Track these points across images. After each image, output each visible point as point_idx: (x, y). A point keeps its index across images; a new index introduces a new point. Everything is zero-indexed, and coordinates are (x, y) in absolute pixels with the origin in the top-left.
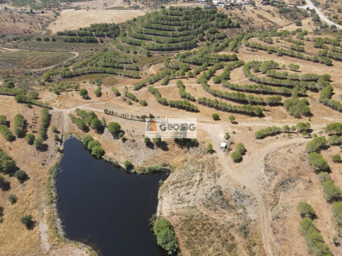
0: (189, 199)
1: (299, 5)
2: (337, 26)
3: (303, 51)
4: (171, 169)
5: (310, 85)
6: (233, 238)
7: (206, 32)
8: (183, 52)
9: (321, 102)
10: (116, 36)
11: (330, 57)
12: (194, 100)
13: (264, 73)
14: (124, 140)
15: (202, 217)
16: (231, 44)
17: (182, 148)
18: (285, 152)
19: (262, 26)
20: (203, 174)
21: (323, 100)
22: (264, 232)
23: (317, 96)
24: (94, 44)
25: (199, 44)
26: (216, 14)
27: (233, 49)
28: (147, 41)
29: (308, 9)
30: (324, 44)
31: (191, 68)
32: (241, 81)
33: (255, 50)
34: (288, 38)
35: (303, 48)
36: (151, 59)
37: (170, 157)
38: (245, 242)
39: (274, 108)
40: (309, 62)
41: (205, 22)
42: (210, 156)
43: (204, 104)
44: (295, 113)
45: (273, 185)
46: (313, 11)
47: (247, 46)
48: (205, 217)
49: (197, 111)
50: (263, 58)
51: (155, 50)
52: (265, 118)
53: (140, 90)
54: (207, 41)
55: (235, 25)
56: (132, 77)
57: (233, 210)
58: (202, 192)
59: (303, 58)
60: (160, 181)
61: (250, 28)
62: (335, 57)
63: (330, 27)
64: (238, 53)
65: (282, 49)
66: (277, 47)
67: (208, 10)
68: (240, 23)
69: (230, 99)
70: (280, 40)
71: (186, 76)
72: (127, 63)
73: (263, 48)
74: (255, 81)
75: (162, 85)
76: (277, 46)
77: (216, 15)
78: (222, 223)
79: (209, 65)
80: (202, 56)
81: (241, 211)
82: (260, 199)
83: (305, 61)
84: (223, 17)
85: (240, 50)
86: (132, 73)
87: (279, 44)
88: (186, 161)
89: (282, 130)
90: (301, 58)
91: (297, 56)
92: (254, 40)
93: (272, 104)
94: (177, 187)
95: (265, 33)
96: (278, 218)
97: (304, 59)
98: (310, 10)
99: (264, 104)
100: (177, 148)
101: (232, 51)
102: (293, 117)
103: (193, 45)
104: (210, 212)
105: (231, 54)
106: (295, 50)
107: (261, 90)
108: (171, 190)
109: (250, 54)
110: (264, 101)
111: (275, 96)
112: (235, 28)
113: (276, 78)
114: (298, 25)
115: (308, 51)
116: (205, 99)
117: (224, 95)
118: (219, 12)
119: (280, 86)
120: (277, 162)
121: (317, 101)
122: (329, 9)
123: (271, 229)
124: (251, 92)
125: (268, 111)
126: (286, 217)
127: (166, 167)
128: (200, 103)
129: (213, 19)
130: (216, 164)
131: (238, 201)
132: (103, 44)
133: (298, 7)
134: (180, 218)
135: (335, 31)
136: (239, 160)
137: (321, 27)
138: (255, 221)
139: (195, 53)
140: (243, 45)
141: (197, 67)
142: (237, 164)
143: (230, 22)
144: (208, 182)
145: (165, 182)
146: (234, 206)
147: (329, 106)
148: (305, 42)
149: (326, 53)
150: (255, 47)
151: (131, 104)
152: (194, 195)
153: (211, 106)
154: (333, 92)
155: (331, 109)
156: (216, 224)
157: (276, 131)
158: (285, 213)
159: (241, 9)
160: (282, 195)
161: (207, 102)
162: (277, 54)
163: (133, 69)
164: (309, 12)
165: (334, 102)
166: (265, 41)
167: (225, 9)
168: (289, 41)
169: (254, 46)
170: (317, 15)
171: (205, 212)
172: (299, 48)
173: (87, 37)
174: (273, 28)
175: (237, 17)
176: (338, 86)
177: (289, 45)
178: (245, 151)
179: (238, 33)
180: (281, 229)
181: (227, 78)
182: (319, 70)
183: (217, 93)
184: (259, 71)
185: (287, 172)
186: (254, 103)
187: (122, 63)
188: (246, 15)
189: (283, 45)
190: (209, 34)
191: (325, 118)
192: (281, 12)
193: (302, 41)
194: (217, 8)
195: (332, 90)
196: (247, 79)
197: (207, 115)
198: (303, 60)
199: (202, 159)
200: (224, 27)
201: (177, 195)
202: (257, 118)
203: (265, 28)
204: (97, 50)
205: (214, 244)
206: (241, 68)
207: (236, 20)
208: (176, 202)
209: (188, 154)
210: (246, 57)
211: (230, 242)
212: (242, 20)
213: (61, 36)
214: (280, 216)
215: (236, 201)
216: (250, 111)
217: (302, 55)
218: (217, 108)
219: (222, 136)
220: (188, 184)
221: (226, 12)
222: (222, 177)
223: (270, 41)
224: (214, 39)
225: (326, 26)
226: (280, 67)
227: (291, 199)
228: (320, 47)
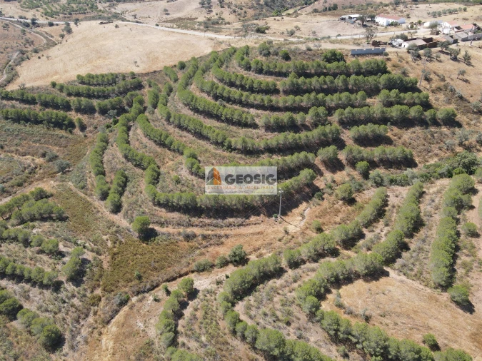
25: (321, 183)
26: (385, 76)
54: (348, 170)
55: (440, 115)
67: (361, 61)
68: (455, 107)
77: (383, 79)
103: (300, 192)
112: (438, 126)
129: (373, 91)
132: (81, 135)
143: (427, 106)
159: (455, 59)
167: (410, 58)
175: (446, 87)
194: (387, 54)
200: (405, 123)
207: (441, 96)
212: (461, 98)
213: (3, 102)
221: (415, 72)
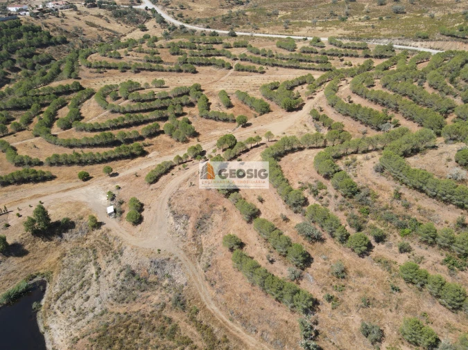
0: (92, 305)
1: (135, 5)
2: (186, 25)
3: (161, 62)
4: (45, 279)
5: (183, 100)
6: (170, 320)
7: (15, 56)
9: (202, 117)
11: (192, 63)
12: (41, 164)
13: (127, 98)
15: (121, 318)
16: (65, 68)
17: (51, 240)
18: (188, 188)
19: (99, 36)
20: (98, 261)
21: (203, 114)
22: (201, 291)
23: (195, 111)
25: (11, 77)
26: (21, 27)
27: (70, 74)
29: (146, 8)
30: (181, 49)
31: (13, 116)
32: (99, 116)
33: (102, 70)
34: (137, 48)
35: (160, 58)
37: (35, 261)
38: (185, 315)
39: (155, 139)
40: (173, 73)
41: (8, 41)
42: (97, 232)
43: (59, 164)
44: (181, 137)
45: (190, 232)
46: (153, 11)
47: (90, 67)
48: (125, 316)
49: (52, 178)
50: (116, 79)
52: (149, 156)
54: (24, 70)
55: (58, 40)
57: (156, 287)
58: (107, 286)
59: (164, 69)
60: (34, 305)
61: (83, 42)
62: (196, 62)
63: (179, 28)
64: (80, 79)
65: (136, 63)
66: (130, 62)
67: (5, 23)
68: (65, 36)
69: (96, 146)
70: (129, 53)
71: (10, 131)
73: (112, 66)
74: (119, 112)
76: (128, 60)
77: (21, 29)
78: (150, 309)
79: (43, 105)
80: (25, 95)
81: (167, 281)
82: (182, 256)
83: (168, 73)
84: (36, 30)
85: (81, 74)
87: (130, 57)
88: (65, 255)
89: (175, 163)
90: (162, 71)
91: (156, 68)
92: (96, 58)
93: (151, 136)
94: (66, 299)
95: (106, 46)
96: (209, 266)
97: (166, 71)
98: (150, 10)
99: (141, 138)
100: (41, 244)
101: (71, 78)
102: (180, 143)
104: (128, 306)
105: (71, 82)
106: (152, 61)
107: (131, 121)
108: (59, 307)
109: (97, 77)
110: (140, 134)
111: (151, 124)
112: (60, 44)
113: (143, 101)
114: (143, 31)
115: (167, 61)
116: (57, 156)
117: (84, 142)
118: (26, 23)
119: (151, 110)
120: (183, 204)
121: (198, 116)
122: (170, 6)
123: (207, 284)
124: (120, 127)
125: (150, 145)
126: (216, 261)
127: (35, 280)
128: (52, 164)
129: (20, 36)
130: (111, 239)
131: (159, 271)
133: (134, 7)
134: (90, 339)
135: (186, 32)
136: (138, 221)
137: (170, 29)
138: (186, 284)
139: (10, 92)
140: (83, 67)
141: (24, 112)
142: (139, 227)
143: (50, 37)
144: (110, 268)
145: (43, 302)
146: (156, 280)
147: (211, 118)
148: (160, 50)
149: (186, 60)
150: (101, 67)
152: (97, 296)
153: (71, 163)
154: (209, 102)
155: (214, 121)
156: (143, 316)
157: (168, 167)
158: (214, 257)
159: (58, 17)
160: (203, 238)
161: (62, 160)
162: (132, 70)
164: (149, 12)
165: (214, 112)
166: (111, 57)
167: (33, 19)
168: (140, 52)
169: (99, 65)
170: (160, 15)
171: (121, 309)
172: (155, 58)
174: (114, 37)
175: (57, 28)
176: (211, 94)
177: (142, 56)
178: (142, 205)
179: (69, 51)
180: (217, 277)
181: (79, 117)
182: (186, 81)
183: (72, 143)
184: (120, 98)
185: (199, 210)
186: (129, 141)
188: (69, 24)
189: (135, 58)
190: (22, 59)
191: (212, 133)
192: (116, 16)
193: (155, 49)
194: (19, 18)
195: (208, 100)
196: (107, 111)
197: (70, 178)
198: (165, 73)
199: (87, 242)
200: (42, 46)
201: (71, 310)
202: (140, 159)
203: (104, 38)
205: (151, 343)
206: (93, 99)
207: (57, 33)
208: (74, 320)
209: (63, 244)
210: (97, 83)
211: (169, 327)
212: (66, 32)
214: (210, 263)
215: (156, 273)
216: (128, 153)
217: (162, 67)
218: (81, 163)
219: (104, 198)
220: (82, 286)
221: (38, 23)
222: (126, 253)
223: (117, 56)
224: (34, 65)
225: (174, 28)
226: (142, 86)
227: (214, 239)
228: (178, 54)
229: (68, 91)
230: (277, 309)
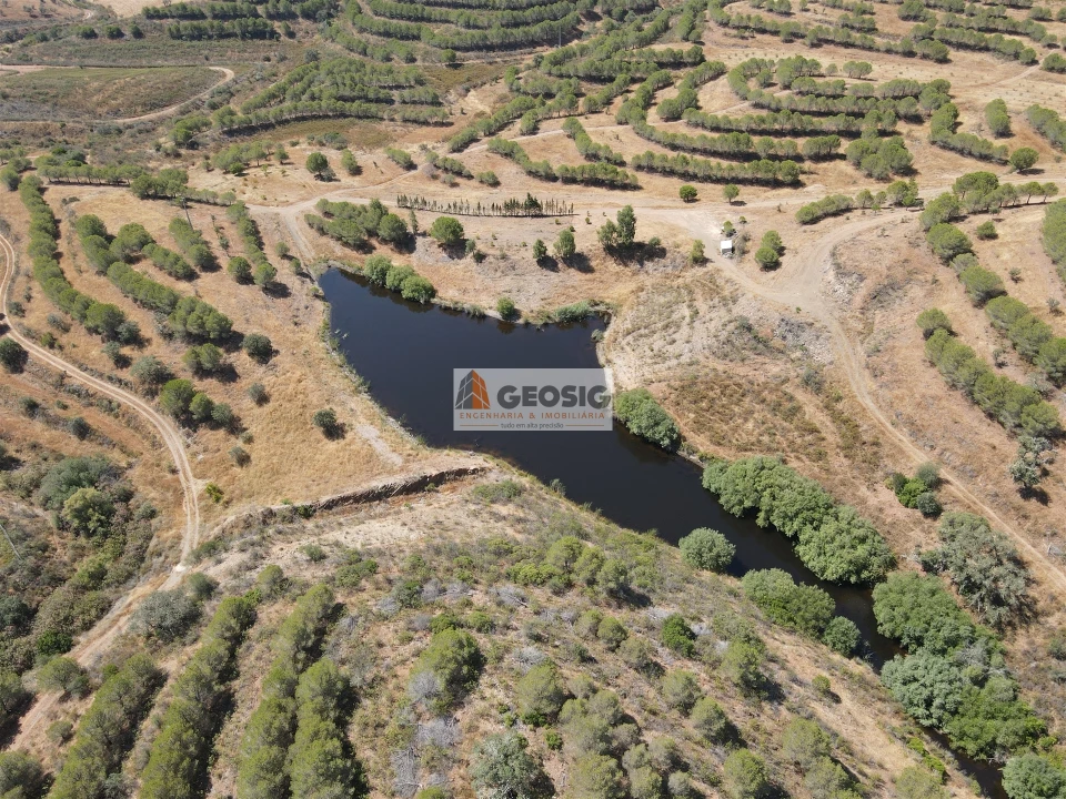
0: (677, 352)
3: (873, 30)
4: (610, 311)
5: (903, 107)
6: (791, 399)
8: (548, 52)
9: (934, 143)
10: (330, 16)
11: (943, 41)
12: (623, 163)
13: (787, 87)
14: (480, 258)
15: (717, 375)
16: (678, 23)
17: (626, 266)
18: (875, 238)
20: (695, 303)
21: (938, 138)
22: (854, 379)
23: (923, 132)
24: (267, 42)
25: (584, 28)
27: (687, 35)
28: (434, 25)
30: (925, 9)
31: (584, 90)
32: (729, 109)
33: (747, 34)
35: (873, 23)
36: (462, 74)
37: (601, 286)
38: (818, 400)
39: (824, 165)
40: (892, 57)
42: (699, 271)
43: (651, 170)
44: (877, 171)
45: (858, 301)
47: (725, 25)
48: (724, 376)
49: (636, 188)
50: (774, 52)
51: (467, 49)
52: (805, 189)
53: (466, 151)
54: (606, 19)
56: (426, 123)
57: (780, 356)
58: (705, 335)
59: (875, 47)
60: (595, 333)
62: (954, 40)
64: (703, 44)
65: (819, 29)
66: (806, 24)
69: (715, 154)
70: (809, 6)
71: (581, 109)
72: (398, 87)
73: (768, 28)
74: (768, 107)
75: (523, 134)
76: (804, 20)
78: (762, 379)
79: (634, 81)
80: (609, 58)
81: (798, 354)
82: (835, 327)
83: (881, 55)
85: (706, 36)
86: (425, 112)
87: (808, 14)
88: (642, 290)
89: (856, 204)
90: (870, 49)
91: (858, 43)
92: (741, 9)
93: (818, 158)
94: (641, 336)
96: (879, 351)
97: (878, 50)
99: (799, 158)
100: (612, 266)
101: (687, 40)
102: (872, 180)
103: (569, 33)
104: (731, 365)
105: (687, 47)
106: (853, 28)
107: (788, 126)
108: (628, 344)
109: (734, 45)
110: (799, 150)
111: (826, 138)
113: (820, 95)
115: (887, 30)
116: (651, 155)
117: (698, 145)
120: (861, 258)
121: (925, 141)
123: (867, 372)
124: (763, 133)
125: (812, 173)
126: (894, 347)
127: (597, 308)
128: (639, 168)
130: (720, 282)
131: (790, 336)
132: (295, 41)
134: (669, 386)
136: (771, 265)
138: (831, 363)
139: (583, 51)
140: (712, 24)
141: (601, 86)
142: (772, 274)
144: (713, 315)
145: (606, 334)
146: (782, 348)
147: (953, 149)
148: (877, 7)
149: (932, 33)
150: (746, 28)
151: (454, 185)
152: (688, 342)
153: (670, 173)
154: (959, 120)
155: (958, 156)
156: (752, 383)
157: (843, 207)
158: (891, 343)
160: (878, 316)
161: (657, 163)
162: (807, 41)
163: (422, 103)
165: (963, 138)
166: (771, 10)
168: (834, 7)
169: (744, 24)
171: (721, 366)
172: (863, 21)
173: (243, 20)
176: (967, 105)
177: (835, 15)
178: (783, 249)
180: (887, 367)
181: (694, 104)
182: (920, 73)
183: (678, 142)
184: (773, 85)
185: (885, 272)
186: (776, 157)
187: (384, 88)
189: (819, 17)
193: (868, 4)
195: (956, 116)
196: (747, 104)
197: (664, 194)
198: (875, 54)
199: (680, 280)
201: (646, 348)
202: (787, 190)
204: (283, 59)
205: (756, 415)
206: (723, 80)
208: (649, 361)
209: (642, 277)
210: (728, 53)
211: (788, 405)
213: (158, 22)
214: (881, 348)
215: (784, 338)
216: (770, 176)
217: (872, 41)
218: (686, 176)
219: (715, 231)
220: (666, 327)
222: (742, 301)
223: (783, 9)
224: (625, 12)
226: (823, 71)
227: (902, 319)
228: (915, 18)
229: (677, 63)
230: (984, 428)
